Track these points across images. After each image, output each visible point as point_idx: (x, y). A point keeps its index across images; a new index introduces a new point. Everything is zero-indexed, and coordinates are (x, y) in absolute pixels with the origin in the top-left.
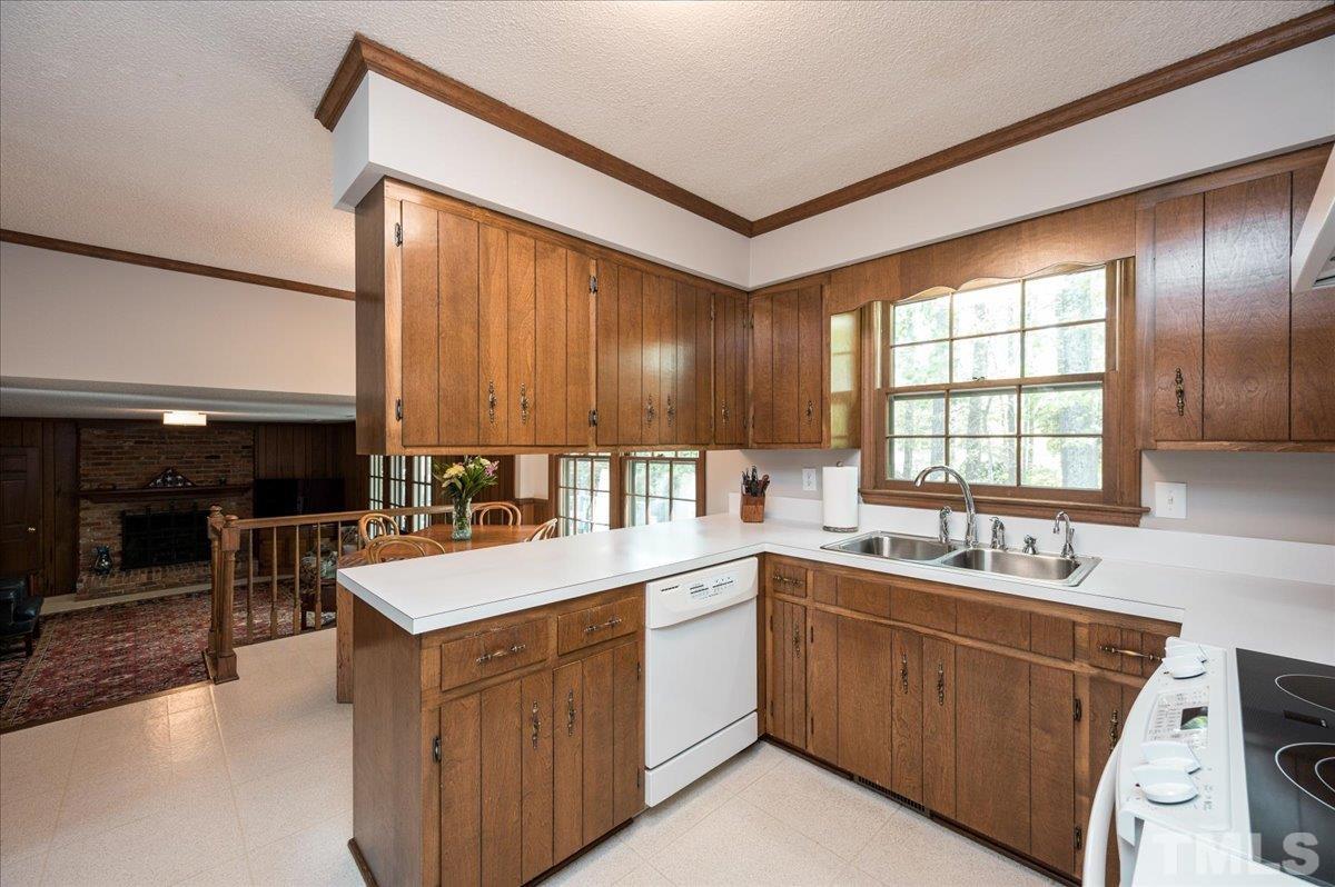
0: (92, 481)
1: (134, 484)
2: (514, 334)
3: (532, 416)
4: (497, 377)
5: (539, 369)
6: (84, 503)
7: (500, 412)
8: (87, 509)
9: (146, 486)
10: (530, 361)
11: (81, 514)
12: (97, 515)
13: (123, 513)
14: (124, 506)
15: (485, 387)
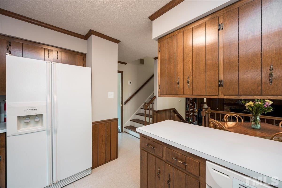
0: (226, 101)
1: (233, 103)
2: (185, 61)
3: (191, 85)
4: (180, 75)
5: (194, 69)
6: (225, 105)
7: (181, 85)
8: (225, 106)
9: (235, 103)
10: (191, 68)
11: (224, 107)
12: (227, 108)
13: (231, 108)
14: (231, 107)
15: (177, 79)
